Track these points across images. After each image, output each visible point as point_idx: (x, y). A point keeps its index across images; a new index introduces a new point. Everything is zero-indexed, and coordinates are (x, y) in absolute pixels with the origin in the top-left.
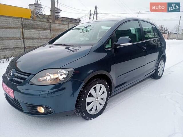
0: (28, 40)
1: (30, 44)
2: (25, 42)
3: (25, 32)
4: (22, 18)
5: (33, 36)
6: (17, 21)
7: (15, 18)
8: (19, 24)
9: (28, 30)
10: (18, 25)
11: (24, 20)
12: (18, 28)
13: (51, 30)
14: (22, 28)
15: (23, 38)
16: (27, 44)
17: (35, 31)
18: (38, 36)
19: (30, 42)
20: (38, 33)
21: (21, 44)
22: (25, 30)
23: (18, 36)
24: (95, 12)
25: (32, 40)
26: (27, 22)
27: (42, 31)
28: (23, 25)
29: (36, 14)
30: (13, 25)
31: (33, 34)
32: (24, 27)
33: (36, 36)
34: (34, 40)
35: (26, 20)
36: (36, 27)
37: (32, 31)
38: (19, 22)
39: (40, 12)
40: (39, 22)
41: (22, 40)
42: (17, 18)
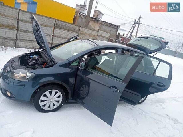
0: (56, 38)
1: (57, 41)
2: (54, 39)
3: (56, 31)
4: (56, 19)
5: (62, 35)
6: (51, 21)
7: (50, 18)
8: (53, 23)
9: (59, 30)
10: (51, 24)
11: (58, 21)
12: (50, 26)
13: (79, 33)
14: (54, 27)
15: (53, 36)
16: (55, 41)
17: (65, 31)
18: (66, 36)
19: (58, 40)
20: (67, 33)
21: (49, 40)
22: (56, 29)
23: (49, 33)
24: (138, 22)
25: (60, 39)
26: (59, 23)
27: (70, 33)
28: (55, 25)
29: (80, 14)
30: (47, 24)
31: (62, 34)
32: (56, 26)
33: (64, 36)
34: (62, 39)
35: (59, 22)
36: (66, 28)
37: (62, 31)
38: (53, 22)
39: (84, 13)
40: (69, 24)
41: (52, 37)
42: (52, 19)
